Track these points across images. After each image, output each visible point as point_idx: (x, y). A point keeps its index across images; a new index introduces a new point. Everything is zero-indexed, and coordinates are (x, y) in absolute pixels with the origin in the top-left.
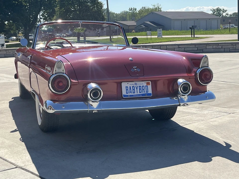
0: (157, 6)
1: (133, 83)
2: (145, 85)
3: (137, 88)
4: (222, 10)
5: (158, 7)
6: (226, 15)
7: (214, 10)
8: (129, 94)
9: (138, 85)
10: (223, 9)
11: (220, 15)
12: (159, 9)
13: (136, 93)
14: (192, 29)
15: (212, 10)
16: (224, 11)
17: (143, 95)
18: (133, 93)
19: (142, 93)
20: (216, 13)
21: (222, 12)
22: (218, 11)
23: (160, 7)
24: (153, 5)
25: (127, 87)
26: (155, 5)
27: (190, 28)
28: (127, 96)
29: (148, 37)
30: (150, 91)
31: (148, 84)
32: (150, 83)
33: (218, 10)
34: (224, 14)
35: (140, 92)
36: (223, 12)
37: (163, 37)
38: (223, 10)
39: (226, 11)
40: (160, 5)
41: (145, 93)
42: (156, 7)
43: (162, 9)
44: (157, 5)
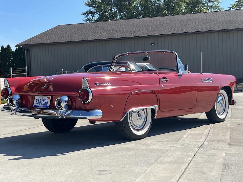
1: (41, 97)
2: (47, 99)
3: (42, 101)
8: (37, 105)
9: (43, 99)
13: (40, 105)
17: (44, 106)
19: (44, 105)
25: (37, 99)
30: (49, 105)
31: (49, 98)
32: (50, 98)
35: (43, 104)
41: (46, 105)
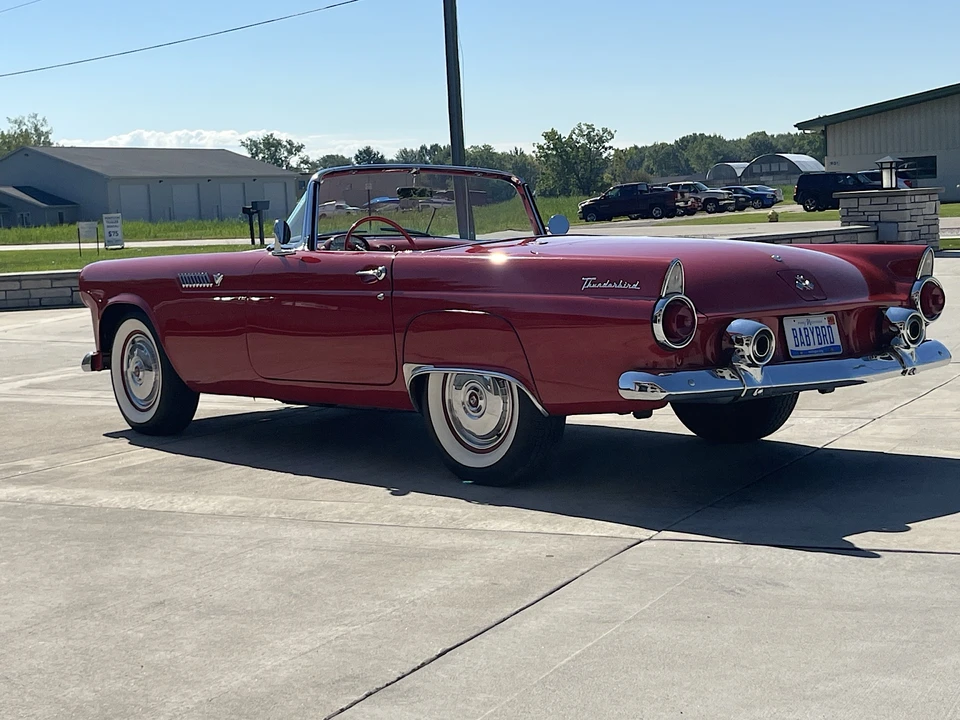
0: (30, 125)
1: (805, 319)
2: (826, 323)
3: (812, 333)
4: (285, 143)
5: (36, 130)
6: (302, 162)
7: (254, 144)
8: (801, 348)
9: (814, 325)
10: (290, 143)
11: (278, 162)
12: (40, 138)
13: (812, 347)
14: (253, 213)
15: (249, 142)
16: (294, 149)
17: (826, 349)
18: (820, 344)
19: (823, 346)
20: (261, 156)
21: (286, 154)
22: (269, 150)
23: (44, 129)
24: (13, 119)
25: (795, 329)
26: (24, 118)
27: (245, 210)
28: (799, 352)
29: (84, 246)
30: (837, 340)
31: (830, 320)
32: (834, 320)
33: (271, 144)
34: (294, 161)
35: (820, 342)
36: (290, 152)
37: (126, 245)
38: (288, 146)
39: (299, 149)
40: (44, 120)
41: (830, 345)
42: (26, 130)
43: (52, 138)
44: (31, 120)
